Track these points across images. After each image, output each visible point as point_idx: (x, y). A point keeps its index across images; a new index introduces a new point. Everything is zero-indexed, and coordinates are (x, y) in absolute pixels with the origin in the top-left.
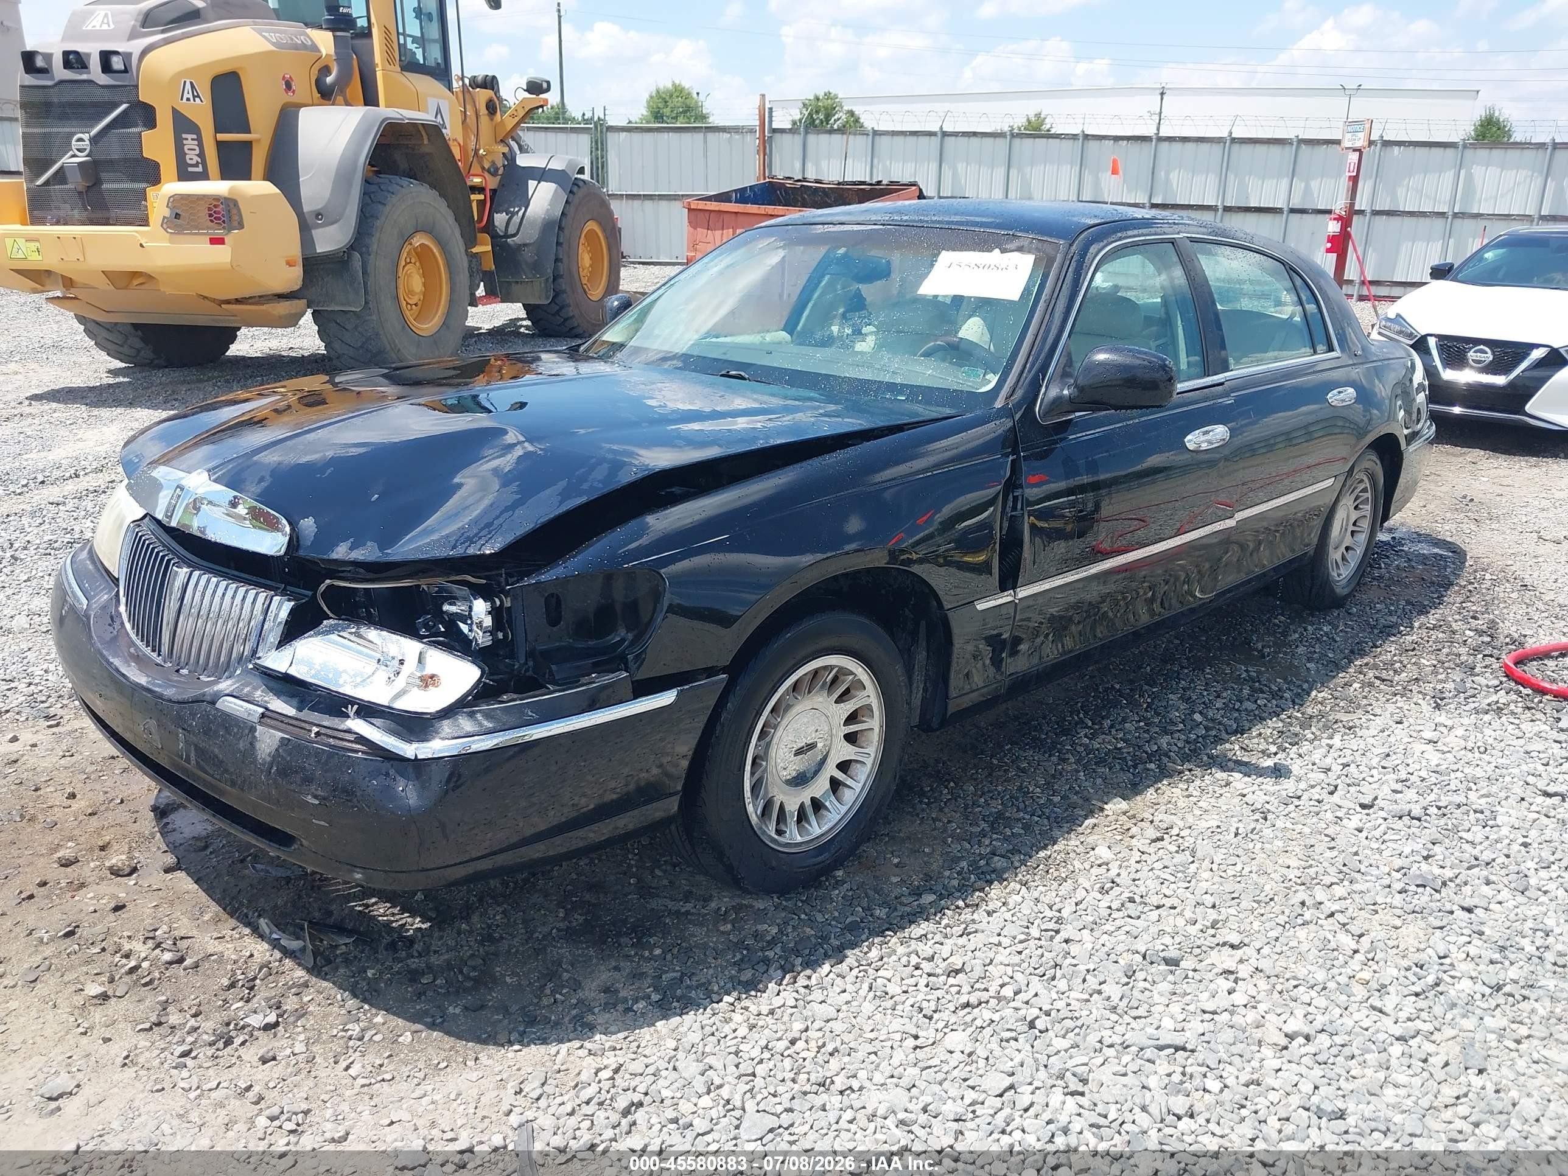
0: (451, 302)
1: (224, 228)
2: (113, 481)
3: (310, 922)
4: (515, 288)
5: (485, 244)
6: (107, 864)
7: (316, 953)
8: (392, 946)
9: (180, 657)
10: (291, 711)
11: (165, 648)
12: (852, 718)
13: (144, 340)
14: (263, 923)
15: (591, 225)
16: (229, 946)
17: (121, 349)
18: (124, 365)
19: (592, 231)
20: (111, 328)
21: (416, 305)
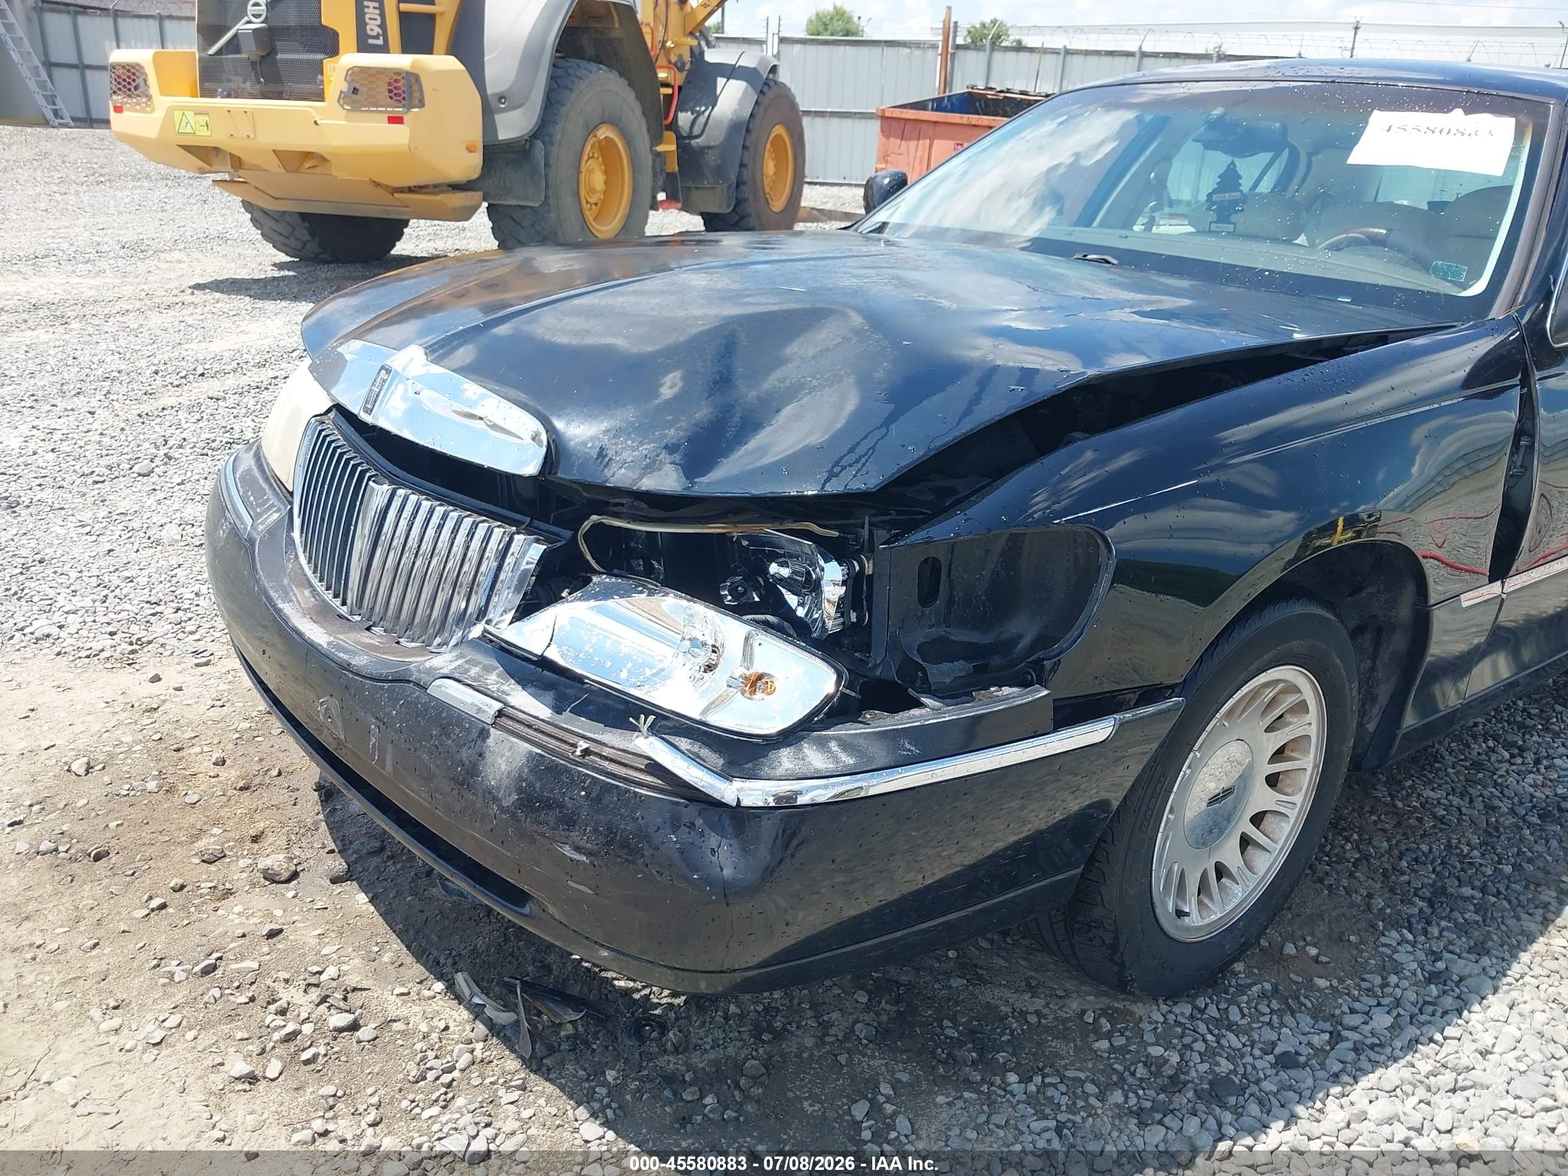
0: (633, 204)
1: (404, 106)
2: (277, 377)
3: (523, 983)
4: (696, 195)
5: (670, 143)
6: (261, 866)
7: (534, 1036)
8: (637, 1030)
9: (373, 608)
10: (543, 711)
11: (352, 596)
12: (1279, 754)
13: (312, 233)
14: (460, 978)
15: (779, 130)
16: (416, 1009)
17: (287, 241)
18: (288, 259)
19: (778, 136)
20: (279, 217)
21: (596, 204)
